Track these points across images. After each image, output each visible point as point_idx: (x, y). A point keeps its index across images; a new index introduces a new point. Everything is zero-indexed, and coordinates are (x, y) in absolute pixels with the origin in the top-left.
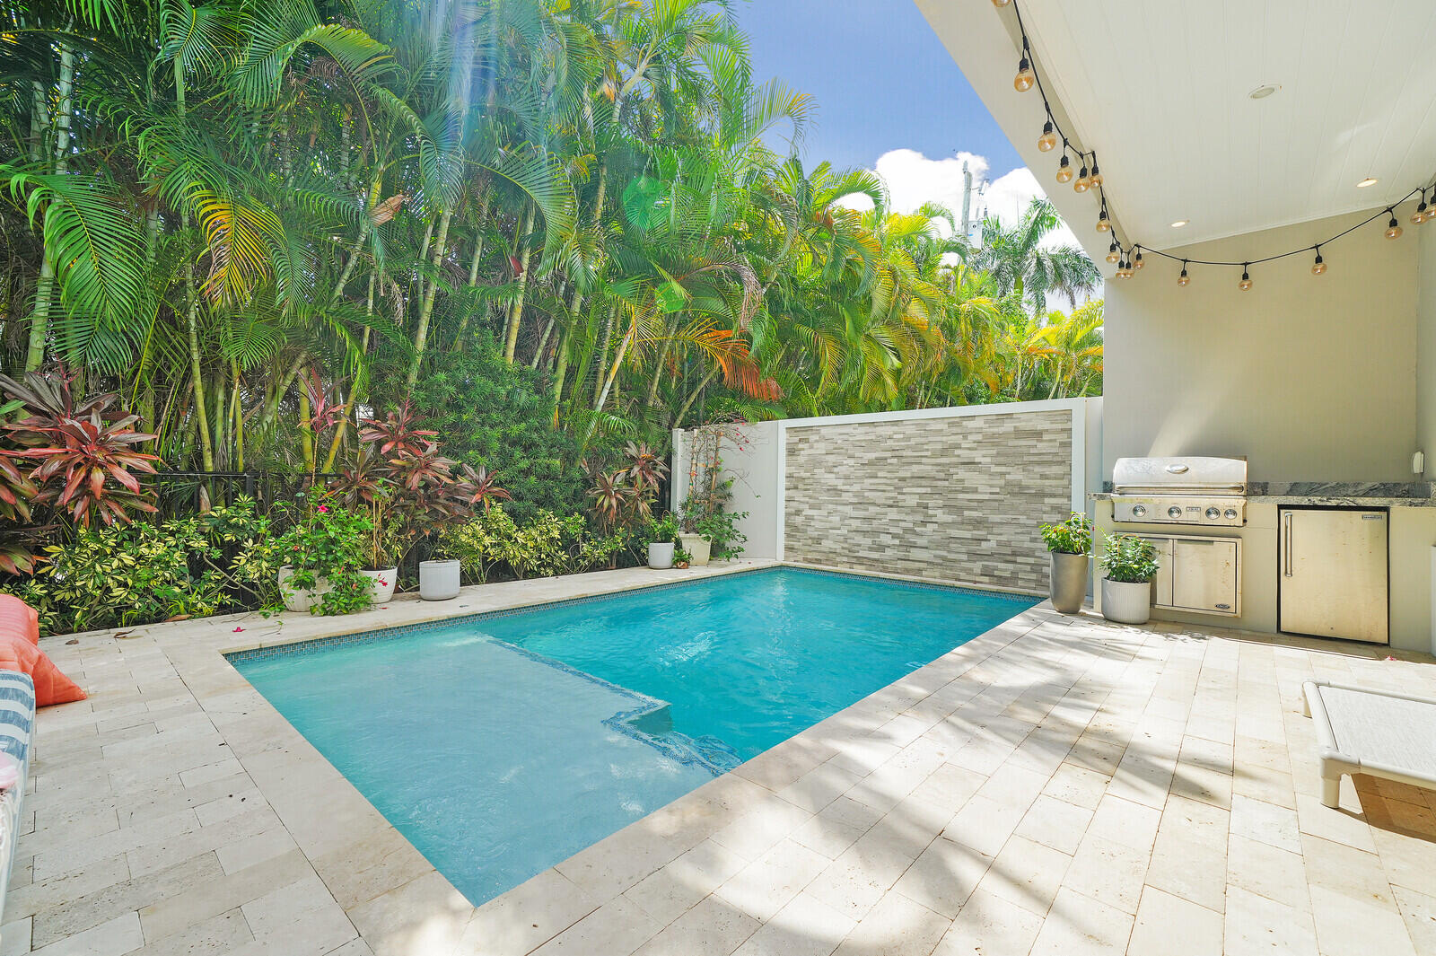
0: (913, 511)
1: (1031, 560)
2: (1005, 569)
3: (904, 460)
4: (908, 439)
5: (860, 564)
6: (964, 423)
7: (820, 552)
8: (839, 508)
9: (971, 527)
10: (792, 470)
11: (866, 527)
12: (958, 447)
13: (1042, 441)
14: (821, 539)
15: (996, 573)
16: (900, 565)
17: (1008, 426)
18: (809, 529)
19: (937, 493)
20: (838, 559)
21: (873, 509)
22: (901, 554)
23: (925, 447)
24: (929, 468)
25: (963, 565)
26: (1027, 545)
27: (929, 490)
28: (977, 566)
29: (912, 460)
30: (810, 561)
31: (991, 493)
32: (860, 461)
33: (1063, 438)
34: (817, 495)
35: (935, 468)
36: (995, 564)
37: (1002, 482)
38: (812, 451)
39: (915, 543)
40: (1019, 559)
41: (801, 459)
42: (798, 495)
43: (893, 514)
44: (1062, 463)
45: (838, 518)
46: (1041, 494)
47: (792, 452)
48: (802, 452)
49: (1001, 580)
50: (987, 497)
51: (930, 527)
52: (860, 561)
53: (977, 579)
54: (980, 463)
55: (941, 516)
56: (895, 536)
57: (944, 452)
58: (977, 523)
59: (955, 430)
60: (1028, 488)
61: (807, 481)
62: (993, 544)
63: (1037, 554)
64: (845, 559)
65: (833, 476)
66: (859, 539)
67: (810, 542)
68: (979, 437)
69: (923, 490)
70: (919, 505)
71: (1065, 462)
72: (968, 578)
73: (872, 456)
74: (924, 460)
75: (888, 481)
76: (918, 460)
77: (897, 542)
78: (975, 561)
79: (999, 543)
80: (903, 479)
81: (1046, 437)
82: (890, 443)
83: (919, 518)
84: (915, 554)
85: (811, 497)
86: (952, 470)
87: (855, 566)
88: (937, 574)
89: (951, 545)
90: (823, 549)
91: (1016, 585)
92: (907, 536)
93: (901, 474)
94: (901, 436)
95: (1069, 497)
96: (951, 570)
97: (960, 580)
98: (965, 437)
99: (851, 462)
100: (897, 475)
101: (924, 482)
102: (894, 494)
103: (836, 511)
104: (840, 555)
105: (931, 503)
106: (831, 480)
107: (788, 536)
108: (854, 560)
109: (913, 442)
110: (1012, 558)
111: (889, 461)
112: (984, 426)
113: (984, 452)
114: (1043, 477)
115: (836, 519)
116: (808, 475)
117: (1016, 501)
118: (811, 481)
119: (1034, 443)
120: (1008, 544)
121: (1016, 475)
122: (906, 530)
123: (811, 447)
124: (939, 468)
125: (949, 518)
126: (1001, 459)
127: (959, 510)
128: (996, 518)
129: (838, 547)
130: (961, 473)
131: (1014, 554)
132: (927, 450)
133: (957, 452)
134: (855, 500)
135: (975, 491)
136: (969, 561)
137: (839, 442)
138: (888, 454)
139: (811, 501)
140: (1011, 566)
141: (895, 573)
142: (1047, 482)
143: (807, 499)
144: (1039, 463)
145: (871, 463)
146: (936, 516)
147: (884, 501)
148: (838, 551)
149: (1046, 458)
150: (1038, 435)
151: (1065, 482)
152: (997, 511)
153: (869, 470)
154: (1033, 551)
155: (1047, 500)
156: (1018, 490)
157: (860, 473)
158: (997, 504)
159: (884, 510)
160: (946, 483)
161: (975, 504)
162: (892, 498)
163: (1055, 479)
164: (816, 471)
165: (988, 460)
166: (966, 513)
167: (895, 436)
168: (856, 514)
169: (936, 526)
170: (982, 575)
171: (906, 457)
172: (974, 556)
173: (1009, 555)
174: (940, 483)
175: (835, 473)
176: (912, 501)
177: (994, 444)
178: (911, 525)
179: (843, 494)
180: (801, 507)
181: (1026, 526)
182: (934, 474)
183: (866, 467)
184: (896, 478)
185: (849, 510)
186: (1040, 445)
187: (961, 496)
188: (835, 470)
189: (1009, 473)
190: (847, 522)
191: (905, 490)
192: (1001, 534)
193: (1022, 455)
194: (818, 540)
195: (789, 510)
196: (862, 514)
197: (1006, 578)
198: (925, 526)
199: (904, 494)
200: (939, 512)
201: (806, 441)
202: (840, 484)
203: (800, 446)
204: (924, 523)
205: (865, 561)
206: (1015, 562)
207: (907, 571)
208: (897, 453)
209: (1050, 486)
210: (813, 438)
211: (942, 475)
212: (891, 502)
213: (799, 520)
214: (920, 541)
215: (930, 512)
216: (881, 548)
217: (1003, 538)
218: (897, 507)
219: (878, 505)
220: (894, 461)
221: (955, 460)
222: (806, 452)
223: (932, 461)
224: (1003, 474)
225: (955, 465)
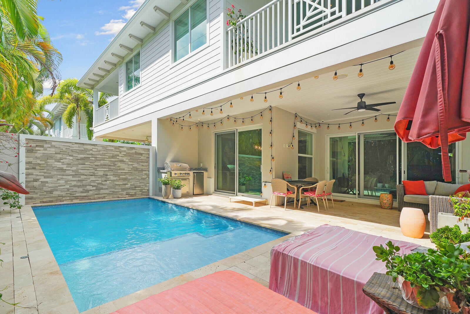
0: (101, 177)
1: (140, 189)
2: (132, 192)
4: (99, 151)
5: (76, 199)
6: (120, 148)
7: (52, 197)
8: (64, 177)
9: (123, 181)
10: (31, 160)
11: (79, 184)
12: (118, 156)
13: (142, 156)
14: (53, 191)
15: (130, 194)
16: (96, 196)
17: (133, 151)
18: (44, 187)
19: (110, 170)
20: (64, 199)
21: (83, 177)
22: (96, 192)
23: (106, 155)
24: (107, 162)
25: (120, 193)
26: (139, 184)
27: (108, 169)
28: (125, 193)
29: (101, 159)
30: (44, 202)
31: (128, 170)
32: (76, 158)
33: (147, 156)
34: (49, 172)
35: (110, 162)
36: (130, 191)
37: (132, 167)
39: (103, 188)
40: (137, 189)
41: (38, 155)
42: (35, 172)
43: (93, 178)
44: (147, 162)
45: (64, 181)
46: (142, 170)
47: (30, 151)
48: (38, 152)
49: (132, 195)
50: (127, 171)
51: (108, 182)
52: (77, 198)
53: (125, 196)
54: (125, 161)
55: (112, 178)
56: (93, 186)
57: (113, 157)
58: (125, 179)
59: (117, 150)
60: (139, 169)
61: (42, 165)
62: (129, 185)
63: (141, 187)
64: (68, 198)
65: (60, 163)
66: (75, 189)
67: (45, 193)
68: (125, 153)
69: (106, 169)
70: (104, 174)
71: (148, 162)
72: (122, 196)
73: (82, 156)
74: (105, 159)
75: (91, 166)
77: (95, 188)
78: (124, 191)
79: (131, 185)
80: (97, 165)
81: (143, 155)
82: (91, 152)
83: (104, 179)
84: (102, 191)
85: (45, 173)
86: (116, 163)
87: (73, 200)
88: (111, 197)
89: (116, 187)
90: (54, 196)
91: (136, 196)
92: (99, 186)
93: (96, 164)
94: (96, 150)
95: (149, 171)
96: (116, 195)
97: (119, 198)
98: (120, 153)
99: (71, 158)
100: (94, 164)
101: (106, 167)
103: (63, 178)
104: (65, 197)
105: (109, 174)
106: (59, 165)
108: (73, 198)
109: (101, 152)
110: (135, 189)
111: (91, 159)
112: (126, 150)
113: (126, 158)
114: (142, 166)
115: (62, 182)
116: (44, 162)
117: (136, 172)
118: (46, 165)
119: (140, 156)
120: (133, 185)
121: (136, 165)
122: (98, 184)
123: (46, 150)
124: (111, 162)
125: (115, 178)
126: (131, 160)
127: (119, 176)
128: (130, 178)
129: (64, 194)
130: (119, 164)
131: (135, 187)
132: (107, 156)
133: (118, 157)
134: (74, 173)
135: (124, 170)
136: (122, 191)
137: (63, 149)
139: (46, 174)
140: (134, 191)
141: (94, 199)
142: (144, 167)
143: (43, 174)
144: (142, 162)
145: (82, 159)
146: (110, 178)
147: (89, 174)
148: (63, 195)
149: (143, 161)
150: (141, 154)
151: (148, 167)
152: (130, 175)
153: (81, 162)
154: (140, 186)
155: (144, 172)
156: (136, 169)
157: (76, 163)
158: (130, 173)
159: (88, 177)
161: (124, 174)
162: (92, 172)
163: (145, 166)
164: (48, 161)
165: (128, 160)
166: (121, 176)
167: (93, 150)
168: (74, 179)
169: (110, 181)
170: (126, 195)
171: (98, 158)
172: (123, 190)
173: (134, 188)
174: (112, 167)
175: (61, 162)
176: (101, 173)
177: (130, 156)
178: (101, 182)
179: (66, 171)
180: (38, 177)
181: (138, 179)
182: (110, 164)
183: (80, 161)
184: (94, 165)
185: (70, 178)
186: (142, 157)
187: (119, 171)
188: (62, 161)
189: (134, 165)
190: (69, 183)
191: (98, 169)
192: (132, 182)
193: (137, 160)
194: (51, 192)
195: (28, 179)
196: (77, 179)
197: (133, 195)
198: (106, 182)
199: (98, 171)
200: (111, 177)
201: (42, 147)
202: (65, 167)
203: (37, 148)
204: (106, 181)
205: (79, 197)
206: (136, 190)
207: (99, 198)
208: (94, 156)
209: (144, 168)
210: (46, 146)
211: (112, 164)
212: (92, 174)
214: (104, 187)
215: (108, 177)
216: (88, 191)
217: (132, 183)
218: (95, 175)
219: (86, 175)
220: (93, 159)
221: (117, 160)
222: (40, 152)
223: (109, 160)
224: (132, 165)
225: (117, 161)
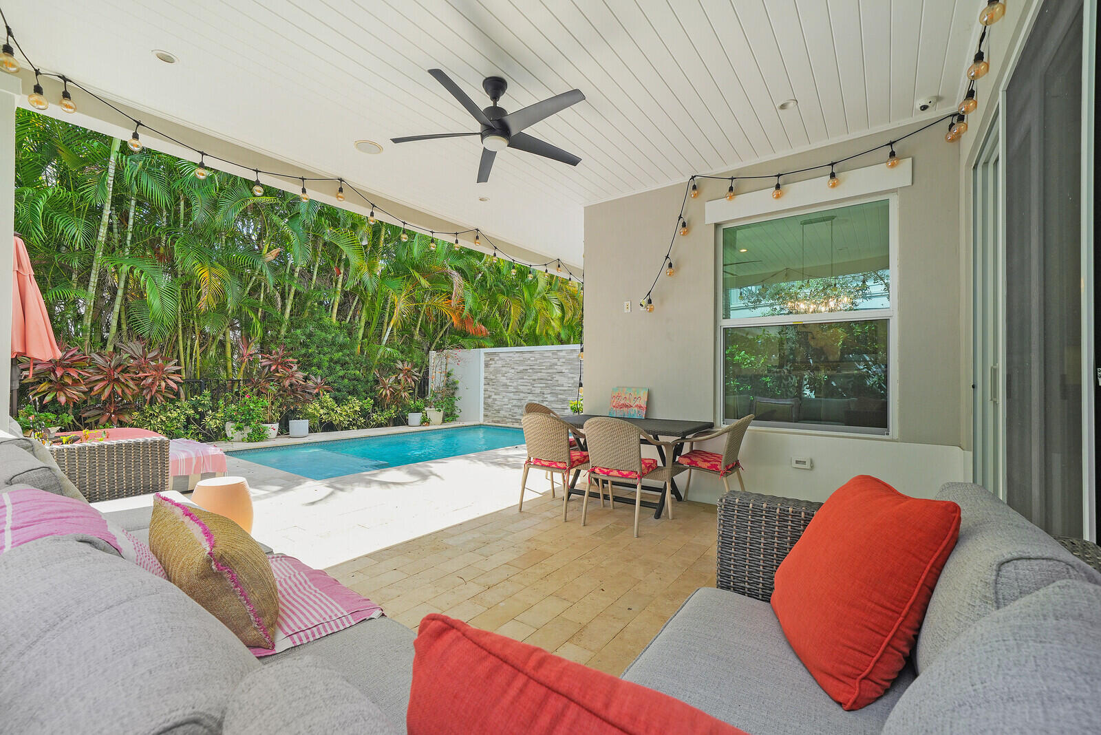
0: (538, 395)
3: (535, 370)
4: (536, 360)
5: (516, 422)
6: (558, 353)
8: (508, 394)
10: (487, 375)
11: (519, 404)
12: (556, 365)
14: (500, 410)
18: (494, 405)
19: (548, 387)
20: (507, 420)
21: (522, 395)
23: (543, 364)
24: (545, 374)
27: (544, 385)
29: (538, 371)
30: (495, 422)
31: (568, 387)
32: (517, 371)
34: (498, 388)
37: (573, 382)
38: (496, 365)
41: (491, 369)
42: (489, 388)
43: (530, 397)
45: (507, 400)
47: (487, 365)
48: (491, 366)
54: (564, 373)
55: (550, 398)
57: (551, 367)
59: (555, 356)
61: (494, 381)
64: (510, 420)
65: (505, 378)
66: (516, 410)
67: (495, 412)
68: (564, 360)
69: (542, 385)
70: (541, 393)
73: (521, 368)
74: (543, 371)
75: (528, 381)
76: (540, 371)
80: (534, 380)
82: (529, 362)
85: (495, 389)
86: (553, 376)
87: (514, 424)
90: (500, 416)
93: (534, 378)
94: (534, 359)
98: (559, 360)
99: (513, 371)
101: (542, 382)
102: (531, 387)
103: (506, 396)
104: (508, 418)
105: (545, 392)
106: (503, 380)
107: (485, 409)
108: (514, 421)
109: (538, 362)
111: (528, 371)
112: (565, 355)
113: (566, 367)
116: (494, 377)
123: (496, 363)
124: (548, 375)
125: (553, 399)
129: (507, 414)
130: (557, 377)
132: (544, 366)
133: (556, 367)
134: (515, 390)
135: (563, 386)
137: (508, 361)
138: (528, 367)
139: (495, 391)
143: (493, 390)
145: (521, 372)
146: (547, 398)
147: (527, 391)
148: (507, 416)
153: (520, 375)
157: (516, 377)
159: (527, 395)
160: (551, 382)
162: (530, 389)
164: (497, 375)
165: (567, 371)
166: (559, 396)
167: (531, 359)
168: (514, 397)
174: (549, 382)
176: (538, 391)
177: (570, 364)
179: (509, 387)
180: (490, 394)
182: (546, 377)
184: (531, 379)
185: (511, 395)
187: (557, 388)
188: (506, 375)
190: (511, 401)
191: (535, 385)
194: (498, 411)
195: (486, 396)
196: (517, 397)
199: (535, 387)
200: (548, 396)
201: (493, 360)
202: (508, 382)
203: (491, 362)
208: (531, 367)
210: (496, 358)
211: (550, 378)
212: (529, 391)
213: (490, 401)
215: (545, 396)
218: (532, 393)
219: (524, 393)
220: (530, 371)
221: (555, 371)
222: (493, 365)
223: (546, 371)
224: (573, 378)
225: (555, 373)
